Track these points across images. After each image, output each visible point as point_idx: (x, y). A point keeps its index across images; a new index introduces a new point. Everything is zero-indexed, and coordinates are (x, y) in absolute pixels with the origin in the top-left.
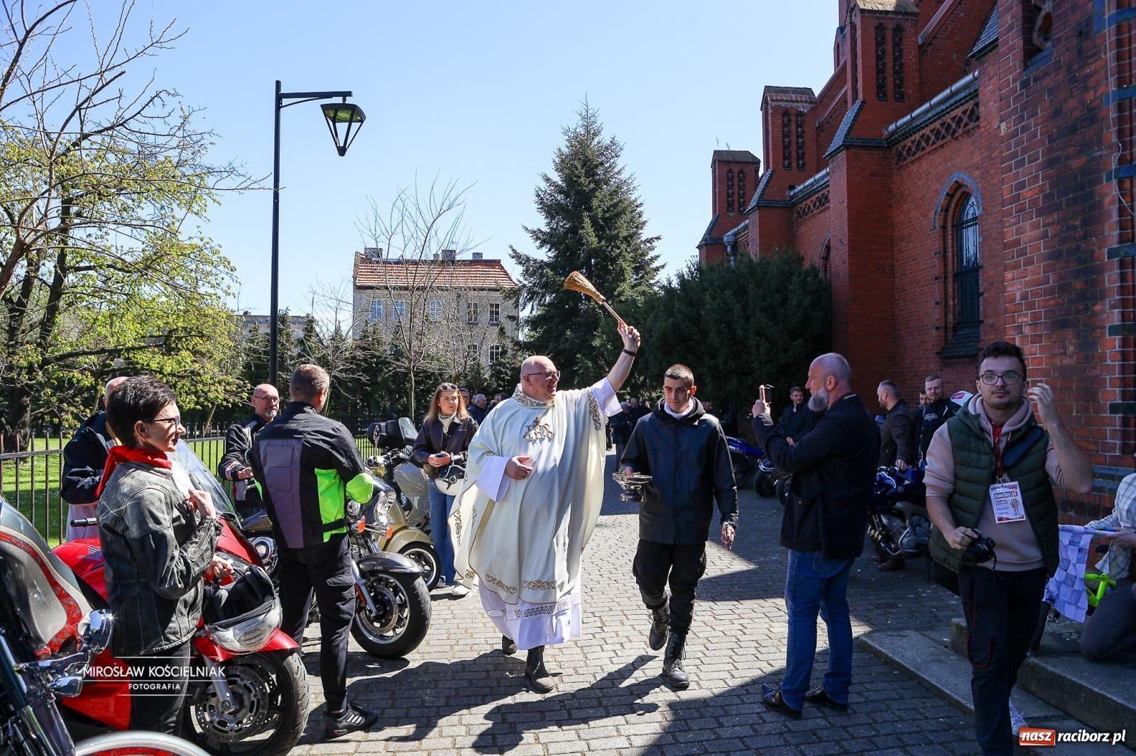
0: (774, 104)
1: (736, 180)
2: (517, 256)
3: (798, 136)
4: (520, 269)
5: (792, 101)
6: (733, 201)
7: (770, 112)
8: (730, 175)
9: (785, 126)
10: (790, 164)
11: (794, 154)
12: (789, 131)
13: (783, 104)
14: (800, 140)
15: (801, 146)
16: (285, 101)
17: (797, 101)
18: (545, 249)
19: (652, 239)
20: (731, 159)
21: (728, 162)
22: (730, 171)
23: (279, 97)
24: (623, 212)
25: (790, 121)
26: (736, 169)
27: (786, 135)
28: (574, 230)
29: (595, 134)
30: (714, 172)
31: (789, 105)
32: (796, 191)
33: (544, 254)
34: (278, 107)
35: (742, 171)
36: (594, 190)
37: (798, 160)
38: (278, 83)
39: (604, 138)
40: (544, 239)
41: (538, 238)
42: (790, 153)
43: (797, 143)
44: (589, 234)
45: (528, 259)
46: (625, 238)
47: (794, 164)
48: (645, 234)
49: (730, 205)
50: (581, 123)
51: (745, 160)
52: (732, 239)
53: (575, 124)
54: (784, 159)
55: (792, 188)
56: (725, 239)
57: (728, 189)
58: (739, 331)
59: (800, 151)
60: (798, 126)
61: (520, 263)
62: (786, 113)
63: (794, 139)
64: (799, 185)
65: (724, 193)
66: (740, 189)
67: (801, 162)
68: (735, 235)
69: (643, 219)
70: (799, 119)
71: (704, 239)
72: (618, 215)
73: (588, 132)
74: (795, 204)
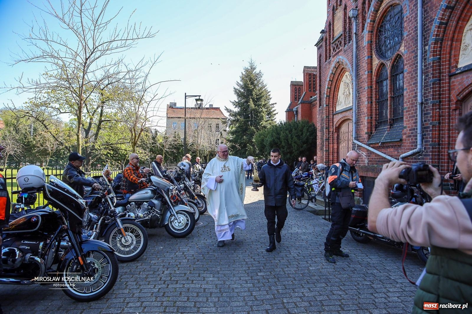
0: (306, 72)
1: (298, 90)
2: (227, 109)
3: (313, 82)
4: (228, 114)
5: (312, 71)
6: (297, 97)
7: (305, 74)
8: (296, 89)
9: (309, 78)
10: (311, 90)
11: (312, 87)
12: (311, 80)
13: (309, 72)
14: (314, 83)
15: (314, 85)
16: (187, 97)
17: (313, 71)
18: (237, 108)
19: (273, 104)
20: (296, 84)
21: (295, 85)
22: (296, 88)
23: (186, 96)
24: (263, 96)
25: (311, 77)
26: (298, 87)
27: (310, 81)
28: (247, 102)
29: (254, 69)
30: (291, 88)
31: (311, 72)
32: (312, 98)
33: (237, 110)
34: (186, 98)
35: (299, 88)
36: (253, 89)
37: (313, 88)
38: (185, 93)
39: (257, 71)
40: (236, 104)
41: (234, 105)
42: (311, 87)
43: (313, 83)
44: (252, 104)
45: (231, 111)
46: (264, 105)
47: (312, 90)
48: (271, 102)
49: (296, 98)
50: (249, 65)
51: (300, 84)
52: (296, 110)
53: (248, 66)
54: (309, 89)
55: (311, 97)
56: (294, 109)
57: (295, 93)
58: (290, 142)
59: (314, 86)
60: (313, 78)
61: (228, 112)
62: (310, 75)
63: (312, 83)
64: (314, 96)
65: (294, 95)
66: (299, 94)
67: (314, 89)
68: (297, 108)
69: (270, 97)
70: (314, 76)
71: (287, 109)
72: (261, 97)
73: (252, 69)
74: (312, 102)
